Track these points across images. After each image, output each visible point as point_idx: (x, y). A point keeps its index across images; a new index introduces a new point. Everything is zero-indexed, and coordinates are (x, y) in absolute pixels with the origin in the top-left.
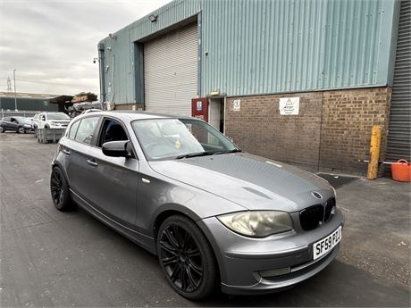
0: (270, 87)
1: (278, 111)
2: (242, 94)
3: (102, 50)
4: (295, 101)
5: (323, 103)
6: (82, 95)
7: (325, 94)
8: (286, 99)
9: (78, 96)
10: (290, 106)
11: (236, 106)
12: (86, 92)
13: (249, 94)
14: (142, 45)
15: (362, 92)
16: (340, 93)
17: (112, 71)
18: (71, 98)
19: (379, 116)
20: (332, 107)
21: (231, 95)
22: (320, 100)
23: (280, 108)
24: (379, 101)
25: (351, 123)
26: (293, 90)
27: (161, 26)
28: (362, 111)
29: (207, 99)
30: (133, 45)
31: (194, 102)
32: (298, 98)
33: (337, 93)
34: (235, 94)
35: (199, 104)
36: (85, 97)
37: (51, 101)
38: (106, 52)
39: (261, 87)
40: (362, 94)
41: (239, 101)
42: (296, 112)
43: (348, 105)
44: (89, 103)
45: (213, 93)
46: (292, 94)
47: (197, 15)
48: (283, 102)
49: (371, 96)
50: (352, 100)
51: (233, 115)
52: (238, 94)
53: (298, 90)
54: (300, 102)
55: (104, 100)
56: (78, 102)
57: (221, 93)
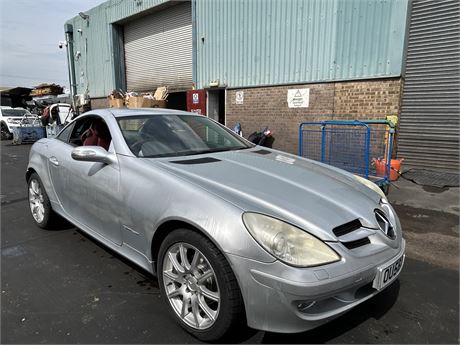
0: (276, 77)
1: (286, 103)
2: (245, 85)
3: (70, 33)
4: (305, 92)
5: (335, 95)
6: (43, 87)
7: (336, 85)
8: (295, 91)
9: (37, 88)
10: (299, 99)
11: (239, 98)
12: (49, 84)
13: (253, 85)
15: (375, 83)
16: (353, 84)
17: (84, 55)
18: (30, 90)
19: (392, 107)
20: (344, 98)
21: (232, 86)
22: (332, 91)
23: (289, 101)
24: (393, 93)
25: (364, 115)
26: (302, 81)
28: (375, 103)
29: (205, 89)
30: (110, 29)
31: (189, 94)
32: (308, 90)
33: (349, 84)
34: (237, 86)
36: (48, 90)
37: (3, 94)
38: (76, 35)
39: (267, 77)
40: (375, 85)
41: (242, 92)
42: (305, 104)
43: (361, 97)
44: (53, 97)
45: (212, 84)
46: (301, 85)
48: (291, 93)
49: (384, 86)
50: (365, 91)
51: (236, 108)
52: (241, 85)
53: (307, 80)
54: (310, 94)
55: (75, 93)
56: (40, 96)
57: (221, 85)
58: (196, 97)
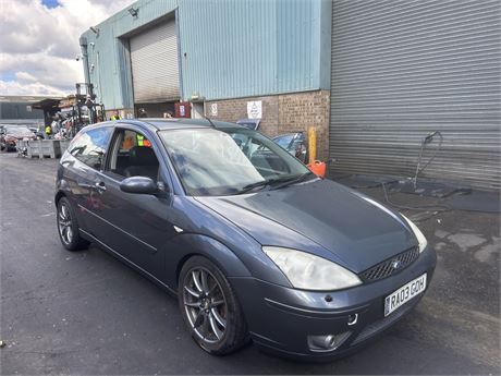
0: (239, 90)
1: (247, 115)
2: (217, 98)
3: (85, 45)
4: (259, 103)
5: (279, 107)
6: (71, 98)
7: (279, 97)
8: (252, 103)
9: (66, 99)
10: (255, 110)
11: (214, 110)
14: (127, 40)
15: (305, 95)
16: (290, 96)
17: (97, 69)
18: (58, 101)
20: (285, 110)
21: (209, 99)
22: (277, 104)
23: (249, 112)
26: (256, 94)
27: (143, 20)
29: (189, 103)
30: (116, 42)
33: (288, 97)
34: (212, 99)
37: (34, 106)
38: (90, 48)
39: (232, 91)
40: (305, 97)
41: (216, 104)
43: (296, 108)
45: (194, 97)
46: (255, 98)
47: (174, 12)
48: (250, 105)
49: (310, 98)
50: (298, 103)
52: (214, 98)
53: (260, 93)
54: (263, 106)
56: (67, 107)
57: (201, 97)
58: (182, 109)
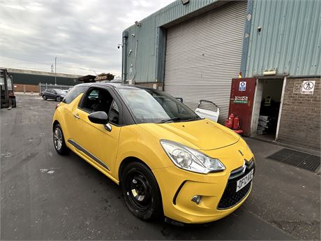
6: (103, 75)
9: (99, 76)
18: (95, 77)
21: (298, 74)
29: (255, 78)
31: (235, 83)
34: (305, 74)
35: (243, 86)
36: (106, 77)
37: (79, 80)
41: (314, 82)
44: (108, 81)
45: (265, 73)
52: (312, 74)
55: (125, 79)
56: (100, 81)
57: (281, 72)
